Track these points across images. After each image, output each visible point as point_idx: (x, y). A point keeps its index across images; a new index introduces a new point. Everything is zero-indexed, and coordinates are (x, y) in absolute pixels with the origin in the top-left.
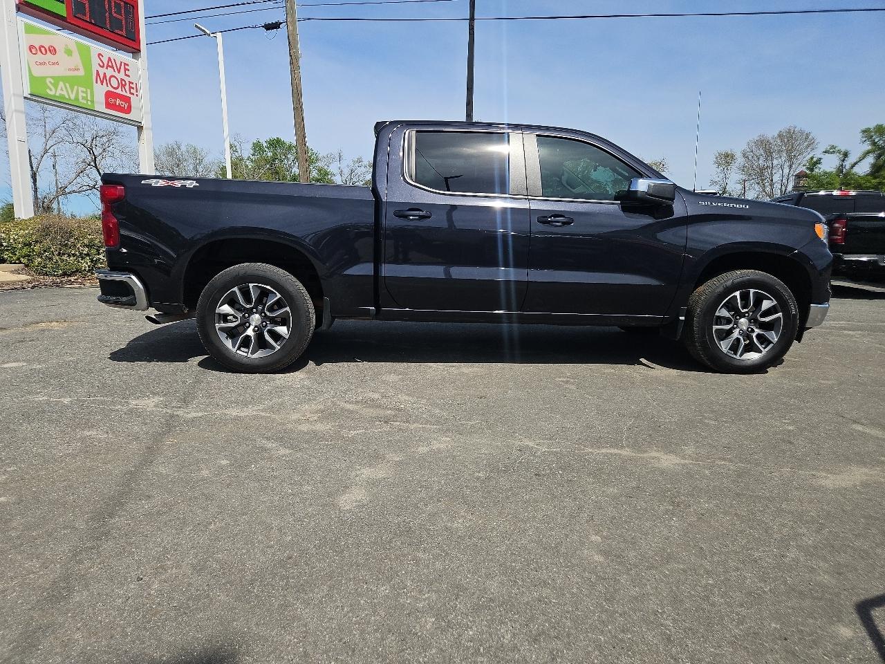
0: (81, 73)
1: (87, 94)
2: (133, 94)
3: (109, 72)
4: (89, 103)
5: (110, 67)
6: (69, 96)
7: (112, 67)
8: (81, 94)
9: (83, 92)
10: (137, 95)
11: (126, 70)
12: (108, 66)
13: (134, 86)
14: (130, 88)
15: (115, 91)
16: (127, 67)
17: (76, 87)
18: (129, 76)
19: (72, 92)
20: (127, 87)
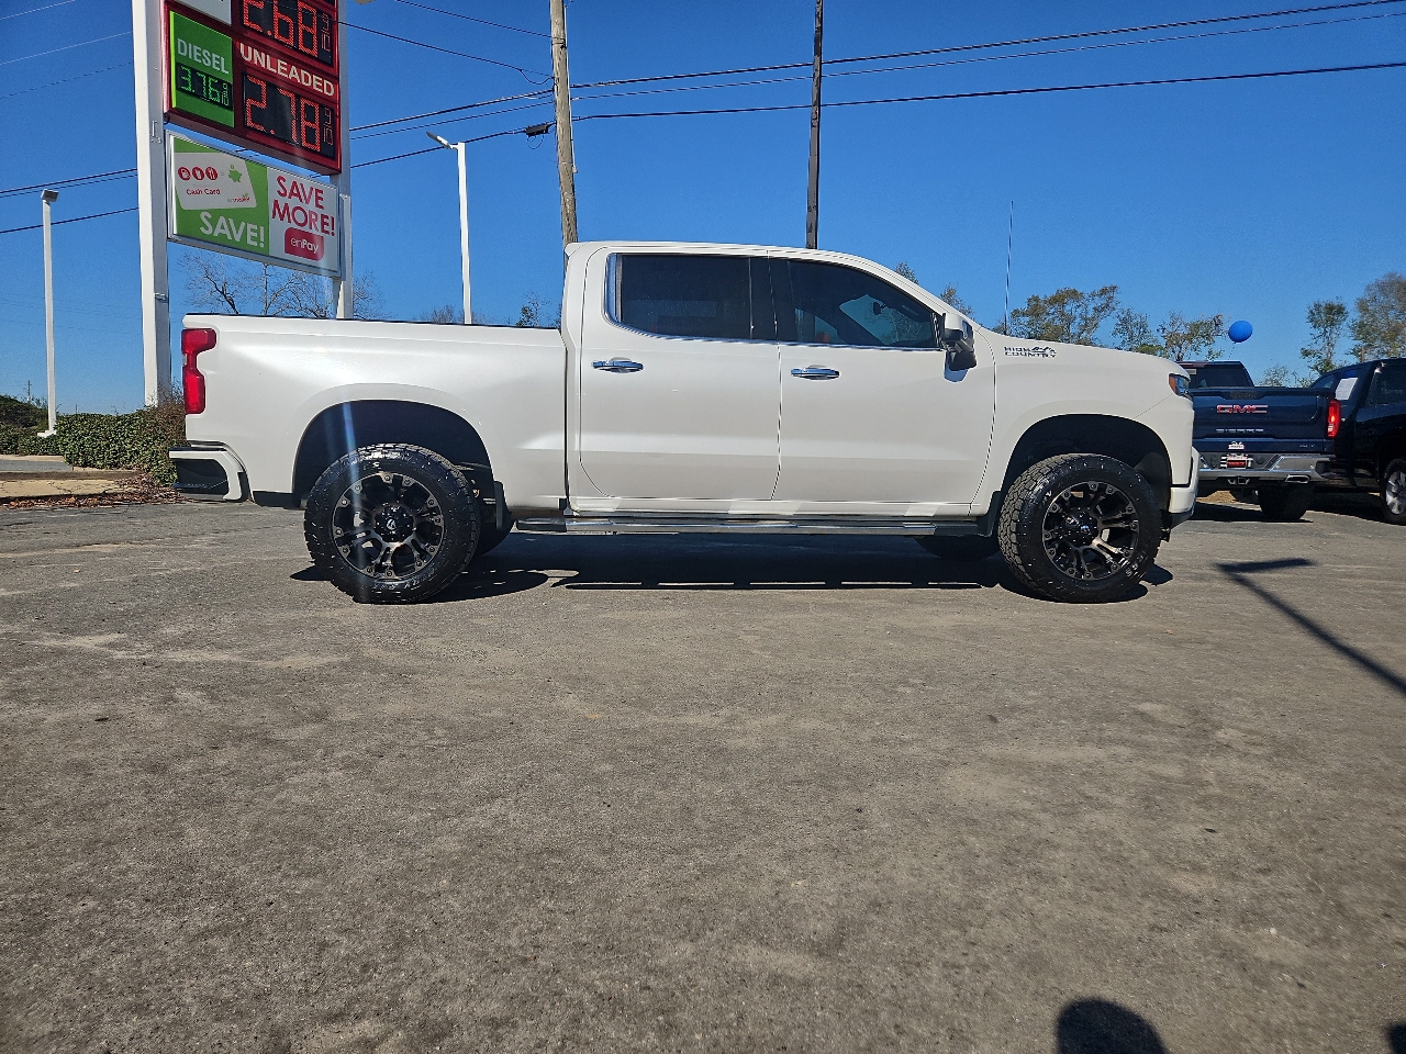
0: (252, 204)
1: (259, 234)
2: (327, 232)
3: (293, 202)
4: (262, 245)
5: (295, 195)
6: (232, 236)
7: (298, 195)
8: (250, 234)
9: (252, 230)
10: (333, 234)
11: (318, 198)
12: (292, 193)
13: (329, 221)
14: (323, 223)
15: (299, 228)
16: (319, 195)
17: (243, 224)
18: (321, 207)
19: (237, 229)
20: (318, 223)
